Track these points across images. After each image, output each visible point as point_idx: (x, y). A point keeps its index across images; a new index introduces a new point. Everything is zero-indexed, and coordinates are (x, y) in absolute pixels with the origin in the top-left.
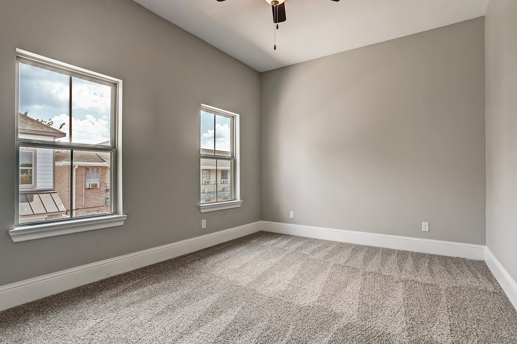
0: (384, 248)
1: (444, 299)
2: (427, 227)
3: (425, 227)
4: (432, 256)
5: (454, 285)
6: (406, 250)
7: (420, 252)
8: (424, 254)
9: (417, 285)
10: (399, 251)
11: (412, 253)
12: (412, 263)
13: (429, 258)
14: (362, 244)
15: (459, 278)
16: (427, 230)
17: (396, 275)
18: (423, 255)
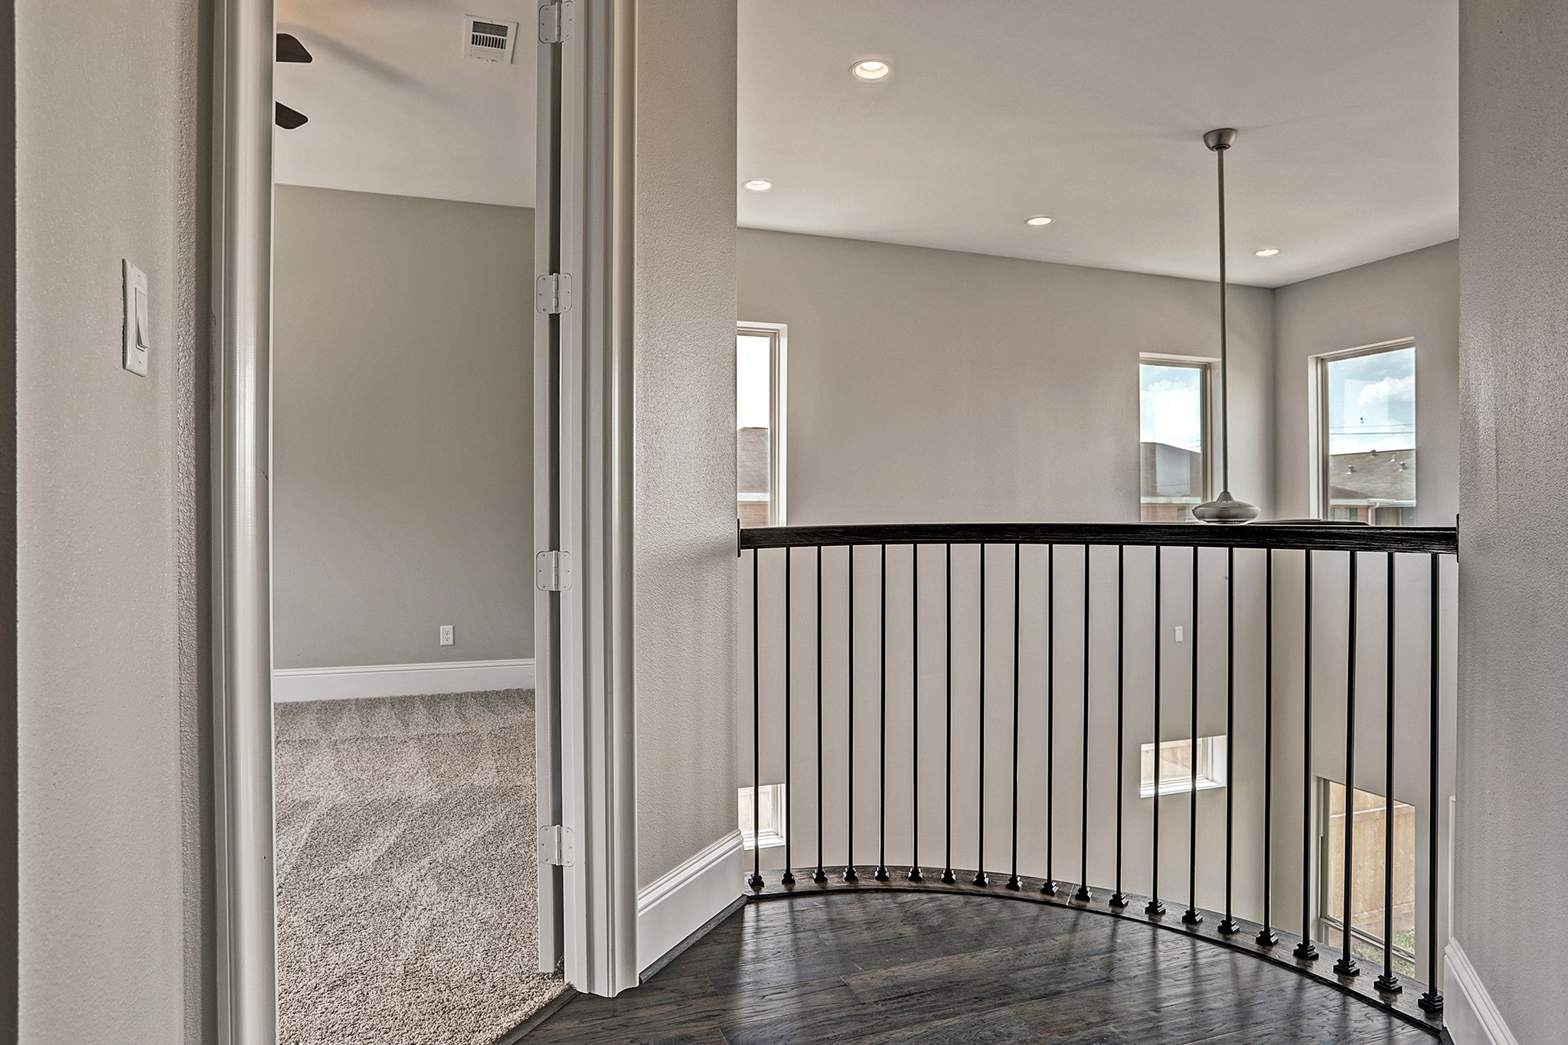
0: (357, 700)
1: (487, 743)
2: (451, 636)
3: (446, 635)
4: (462, 694)
5: (501, 726)
6: (408, 694)
7: (437, 693)
8: (447, 696)
9: (441, 738)
10: (392, 698)
11: (422, 698)
12: (425, 712)
13: (457, 699)
14: (303, 700)
15: (509, 716)
16: (451, 642)
17: (400, 734)
18: (444, 697)
